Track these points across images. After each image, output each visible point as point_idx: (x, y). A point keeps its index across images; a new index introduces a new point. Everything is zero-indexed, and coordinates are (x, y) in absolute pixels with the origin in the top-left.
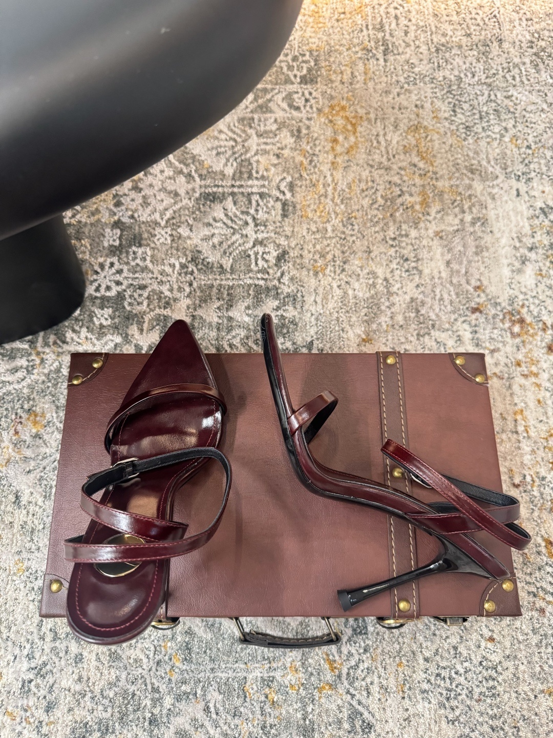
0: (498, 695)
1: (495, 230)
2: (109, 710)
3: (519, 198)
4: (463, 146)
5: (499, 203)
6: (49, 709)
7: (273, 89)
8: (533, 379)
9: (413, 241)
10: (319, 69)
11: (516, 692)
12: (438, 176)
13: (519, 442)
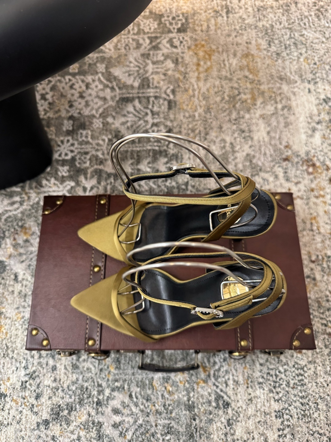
0: (305, 384)
1: (296, 112)
2: (73, 397)
3: (310, 94)
4: (275, 65)
5: (298, 97)
6: (38, 397)
7: (161, 37)
8: (321, 199)
9: (247, 121)
10: (188, 23)
11: (316, 382)
12: (260, 83)
13: (314, 235)
